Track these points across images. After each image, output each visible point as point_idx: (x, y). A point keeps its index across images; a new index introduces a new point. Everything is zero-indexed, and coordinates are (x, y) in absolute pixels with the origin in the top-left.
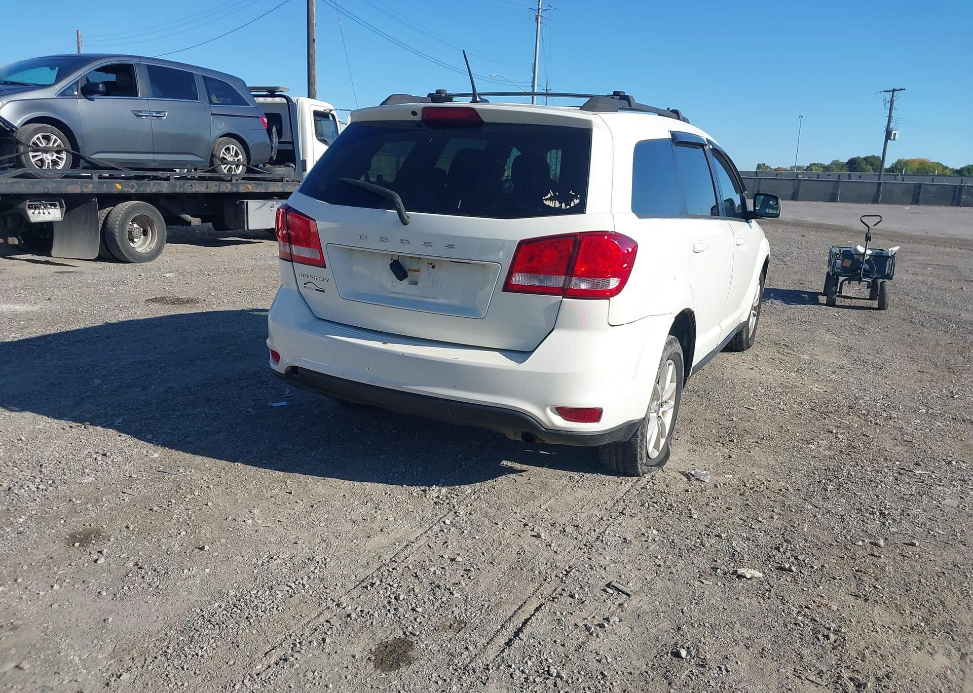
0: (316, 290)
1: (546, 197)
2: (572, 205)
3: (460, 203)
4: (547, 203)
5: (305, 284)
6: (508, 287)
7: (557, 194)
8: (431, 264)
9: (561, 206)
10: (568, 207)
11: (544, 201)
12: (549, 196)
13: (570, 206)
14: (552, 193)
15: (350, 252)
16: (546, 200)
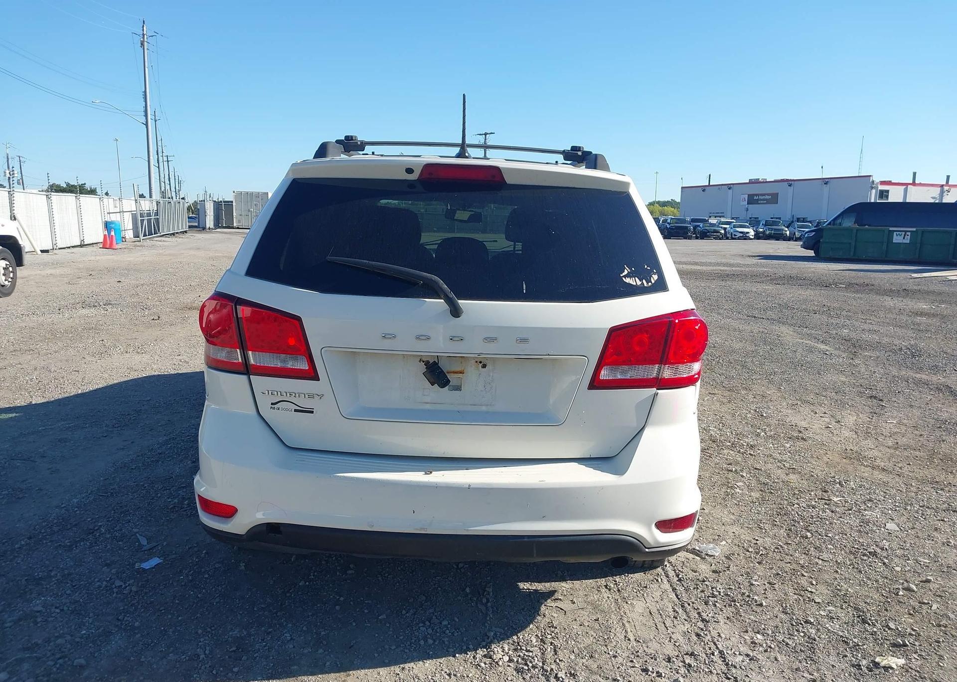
0: (296, 411)
1: (623, 274)
2: (653, 282)
3: (524, 286)
4: (628, 280)
5: (272, 404)
6: (596, 383)
7: (633, 269)
8: (481, 362)
9: (643, 283)
10: (650, 284)
11: (624, 278)
12: (626, 272)
13: (652, 283)
14: (628, 269)
15: (352, 356)
16: (625, 276)
